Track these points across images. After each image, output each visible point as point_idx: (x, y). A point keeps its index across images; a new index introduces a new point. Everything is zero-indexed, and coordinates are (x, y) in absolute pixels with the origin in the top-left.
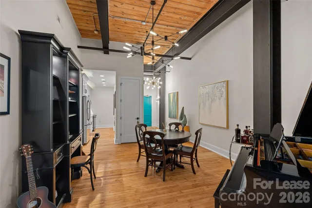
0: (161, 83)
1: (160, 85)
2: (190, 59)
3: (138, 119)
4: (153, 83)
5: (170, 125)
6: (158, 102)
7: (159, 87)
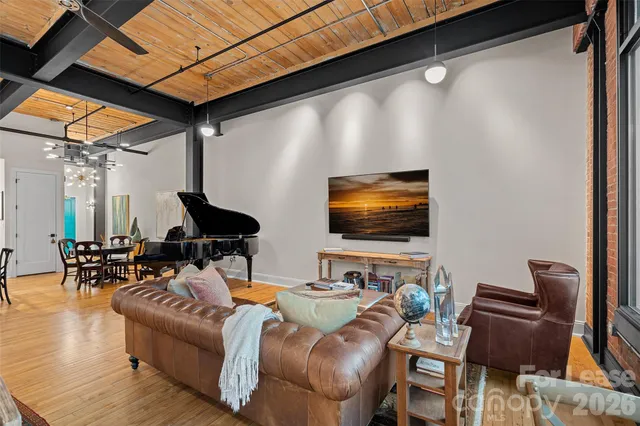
0: (97, 178)
1: (95, 181)
2: (146, 154)
3: (53, 235)
4: (81, 178)
5: (112, 239)
6: (92, 209)
7: (93, 185)
